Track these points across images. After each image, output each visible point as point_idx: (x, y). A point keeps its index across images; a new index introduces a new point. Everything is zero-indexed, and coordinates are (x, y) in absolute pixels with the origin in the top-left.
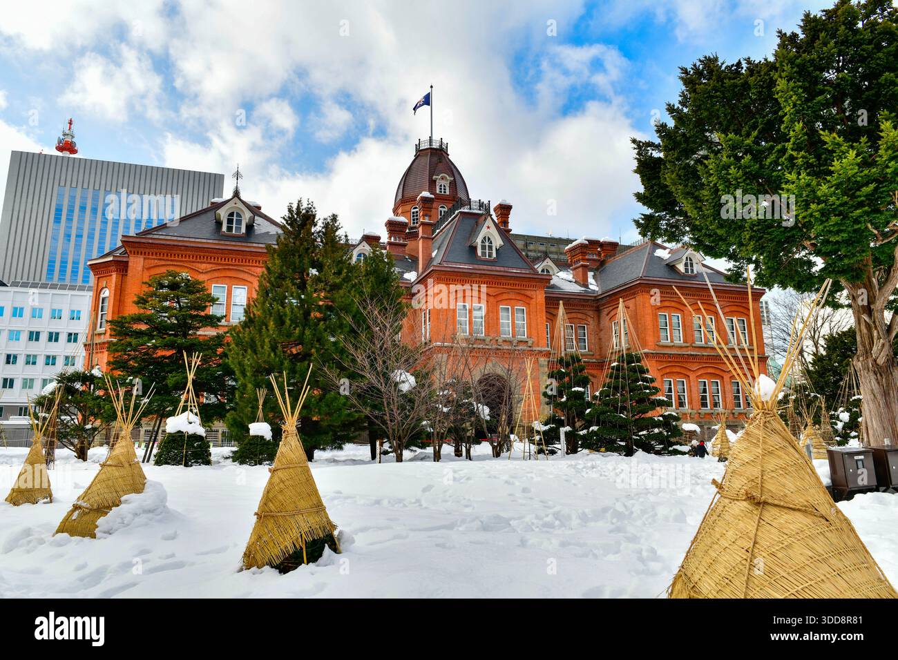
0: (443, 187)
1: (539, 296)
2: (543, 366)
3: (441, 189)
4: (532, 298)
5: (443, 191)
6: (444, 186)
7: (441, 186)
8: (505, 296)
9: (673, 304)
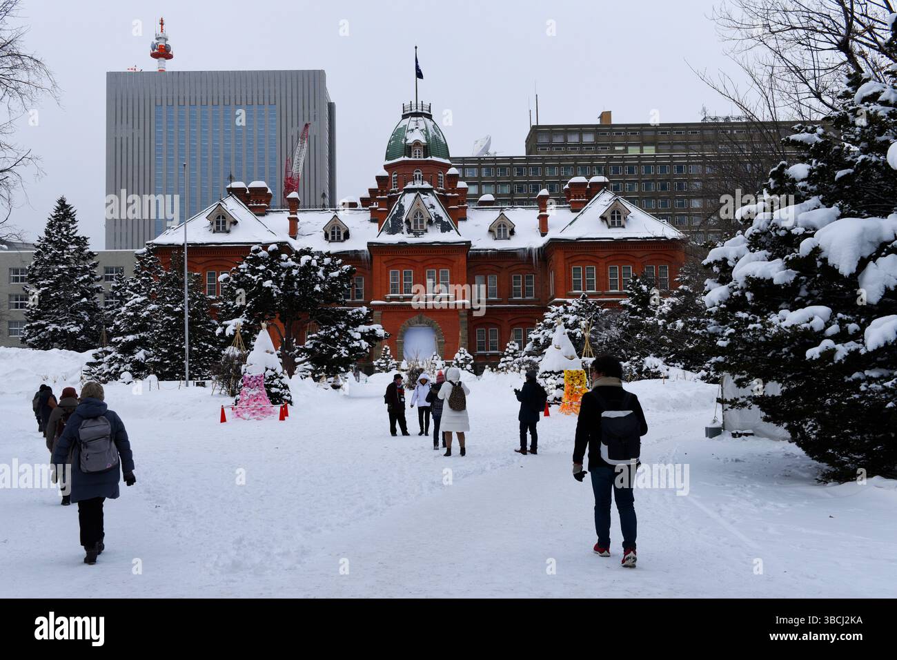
0: (417, 153)
1: (461, 260)
2: (463, 316)
3: (416, 154)
4: (455, 262)
5: (417, 156)
6: (419, 151)
7: (416, 151)
8: (431, 262)
9: (588, 258)
